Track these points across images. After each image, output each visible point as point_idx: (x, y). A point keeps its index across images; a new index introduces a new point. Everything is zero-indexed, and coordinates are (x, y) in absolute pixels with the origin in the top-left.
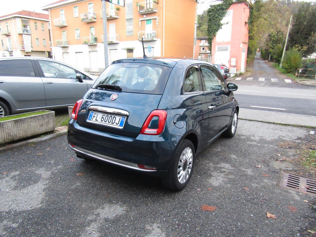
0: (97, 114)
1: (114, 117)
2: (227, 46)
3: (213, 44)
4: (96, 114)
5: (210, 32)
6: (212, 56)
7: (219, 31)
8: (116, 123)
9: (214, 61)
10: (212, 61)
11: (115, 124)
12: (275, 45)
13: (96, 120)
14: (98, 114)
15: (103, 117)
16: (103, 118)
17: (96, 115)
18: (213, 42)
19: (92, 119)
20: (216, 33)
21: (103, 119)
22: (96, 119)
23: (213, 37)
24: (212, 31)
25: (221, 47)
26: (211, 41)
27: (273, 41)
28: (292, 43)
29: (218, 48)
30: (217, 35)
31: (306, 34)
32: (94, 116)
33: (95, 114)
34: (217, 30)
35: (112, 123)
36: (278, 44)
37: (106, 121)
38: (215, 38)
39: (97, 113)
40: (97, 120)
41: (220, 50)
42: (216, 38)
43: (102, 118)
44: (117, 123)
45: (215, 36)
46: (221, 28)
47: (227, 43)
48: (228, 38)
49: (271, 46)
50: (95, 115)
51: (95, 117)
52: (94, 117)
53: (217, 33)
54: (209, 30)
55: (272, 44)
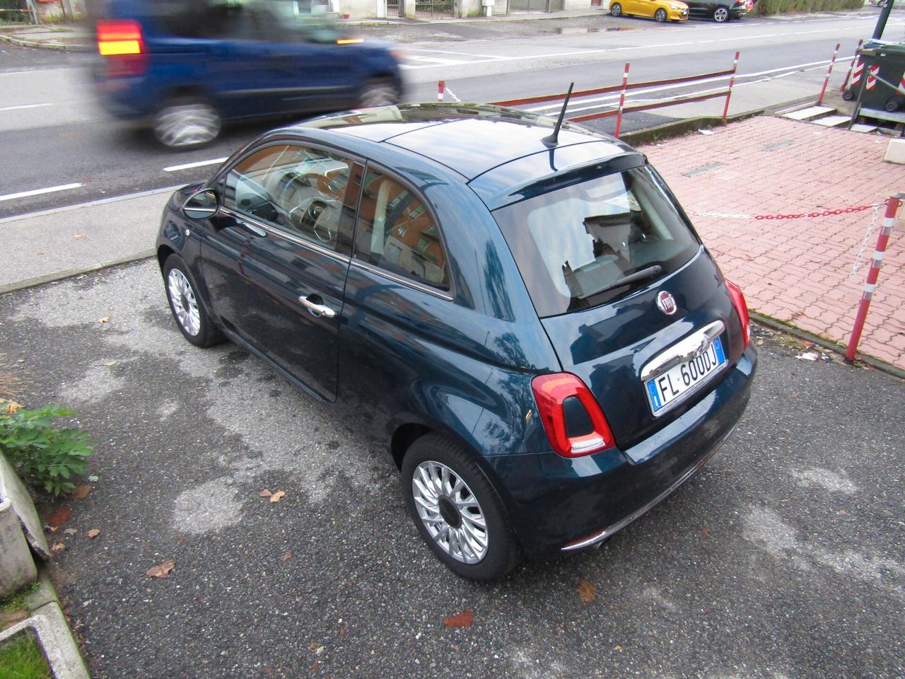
0: (666, 378)
4: (664, 379)
8: (713, 363)
11: (712, 367)
13: (674, 393)
14: (668, 376)
15: (685, 370)
16: (686, 374)
17: (665, 384)
19: (665, 400)
21: (686, 377)
22: (672, 391)
32: (663, 388)
33: (660, 381)
35: (707, 370)
37: (695, 376)
39: (665, 375)
40: (678, 391)
43: (684, 375)
50: (661, 383)
51: (666, 388)
52: (663, 390)
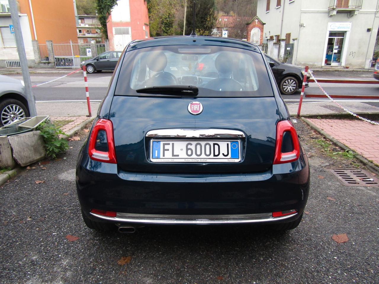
1: (214, 144)
2: (128, 27)
3: (108, 25)
4: (168, 144)
5: (102, 8)
6: (110, 41)
7: (113, 7)
8: (223, 154)
9: (113, 48)
10: (111, 47)
11: (221, 156)
12: (168, 29)
13: (173, 155)
14: (173, 144)
18: (108, 22)
19: (163, 156)
20: (110, 10)
21: (189, 151)
22: (173, 153)
23: (107, 15)
24: (105, 7)
25: (120, 29)
26: (105, 20)
27: (166, 24)
28: (189, 27)
29: (116, 30)
30: (112, 13)
31: (202, 18)
33: (165, 144)
34: (111, 7)
35: (214, 155)
36: (171, 28)
37: (198, 153)
38: (109, 16)
40: (177, 156)
41: (119, 33)
42: (111, 16)
44: (226, 154)
45: (109, 14)
46: (117, 4)
47: (127, 24)
48: (126, 18)
49: (164, 30)
50: (166, 146)
52: (165, 150)
53: (112, 10)
54: (101, 6)
55: (165, 27)
